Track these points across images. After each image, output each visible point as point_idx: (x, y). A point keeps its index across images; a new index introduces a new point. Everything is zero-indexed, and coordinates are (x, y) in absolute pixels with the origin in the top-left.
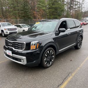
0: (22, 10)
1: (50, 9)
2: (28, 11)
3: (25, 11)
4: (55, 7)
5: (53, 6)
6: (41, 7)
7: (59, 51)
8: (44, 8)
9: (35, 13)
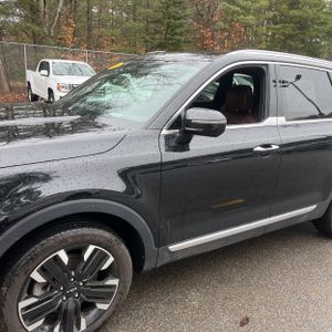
0: (158, 21)
1: (276, 23)
2: (181, 26)
3: (169, 26)
4: (300, 17)
5: (291, 12)
6: (239, 14)
7: (173, 248)
8: (250, 19)
9: (209, 34)
